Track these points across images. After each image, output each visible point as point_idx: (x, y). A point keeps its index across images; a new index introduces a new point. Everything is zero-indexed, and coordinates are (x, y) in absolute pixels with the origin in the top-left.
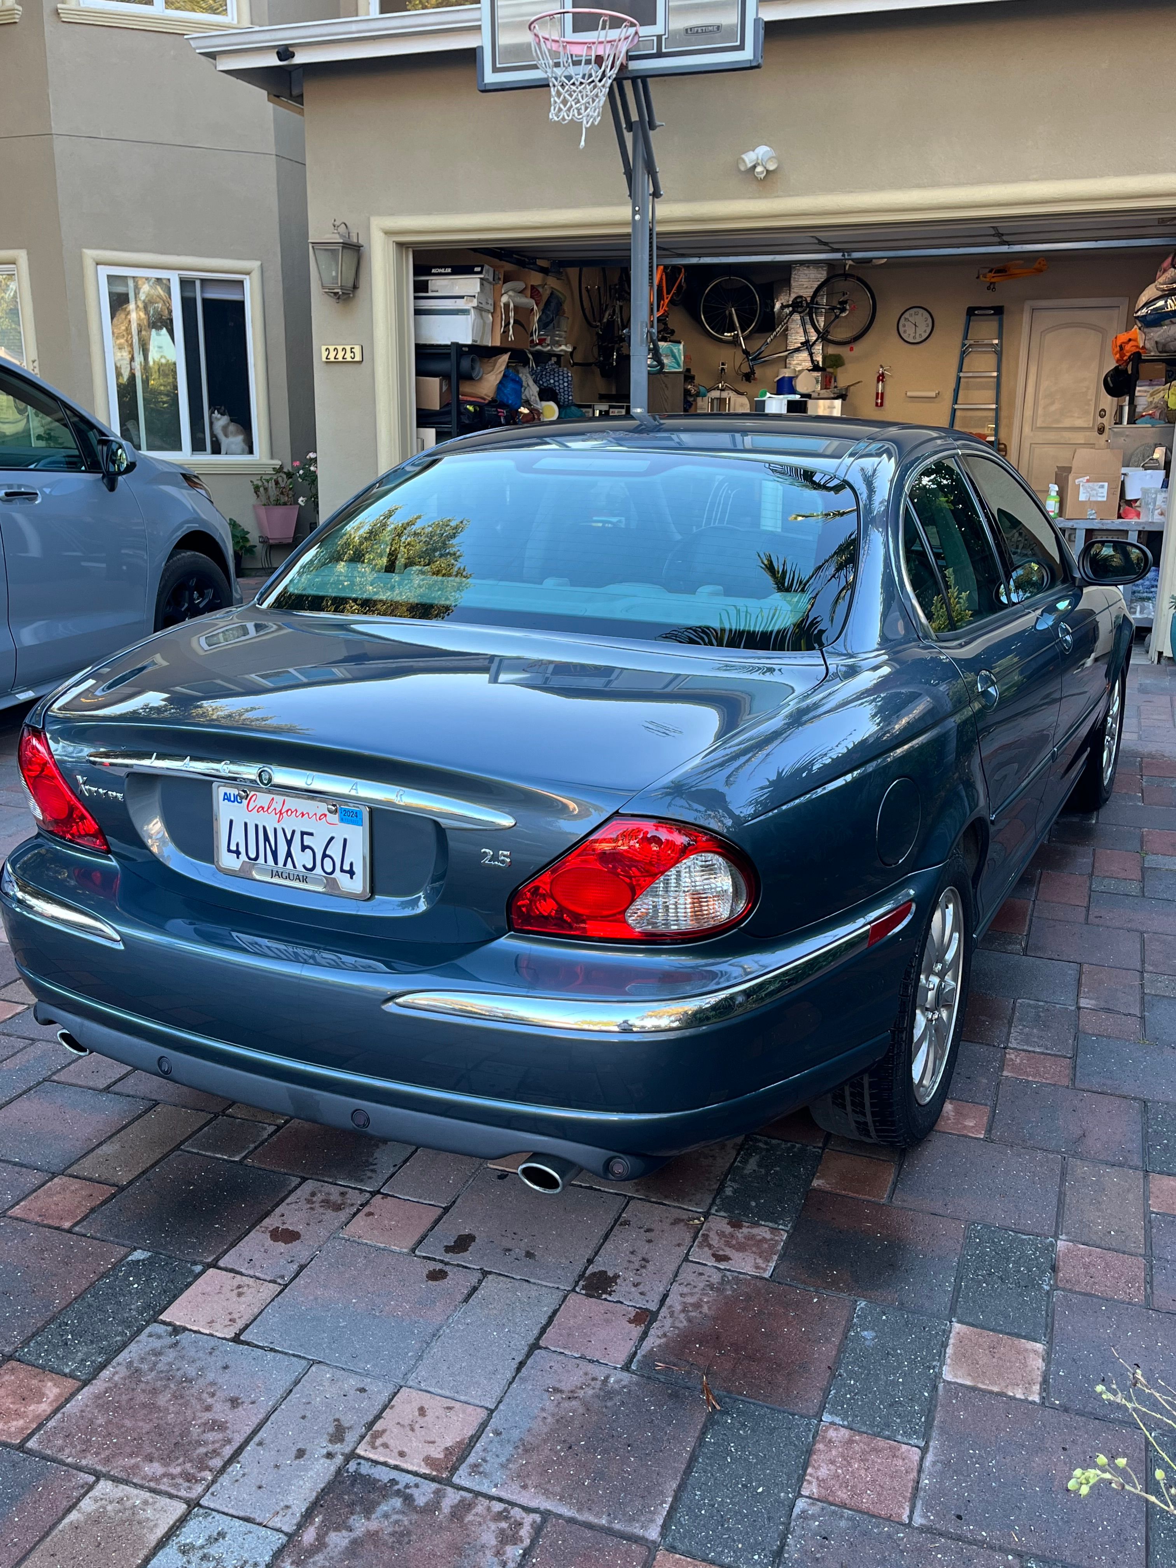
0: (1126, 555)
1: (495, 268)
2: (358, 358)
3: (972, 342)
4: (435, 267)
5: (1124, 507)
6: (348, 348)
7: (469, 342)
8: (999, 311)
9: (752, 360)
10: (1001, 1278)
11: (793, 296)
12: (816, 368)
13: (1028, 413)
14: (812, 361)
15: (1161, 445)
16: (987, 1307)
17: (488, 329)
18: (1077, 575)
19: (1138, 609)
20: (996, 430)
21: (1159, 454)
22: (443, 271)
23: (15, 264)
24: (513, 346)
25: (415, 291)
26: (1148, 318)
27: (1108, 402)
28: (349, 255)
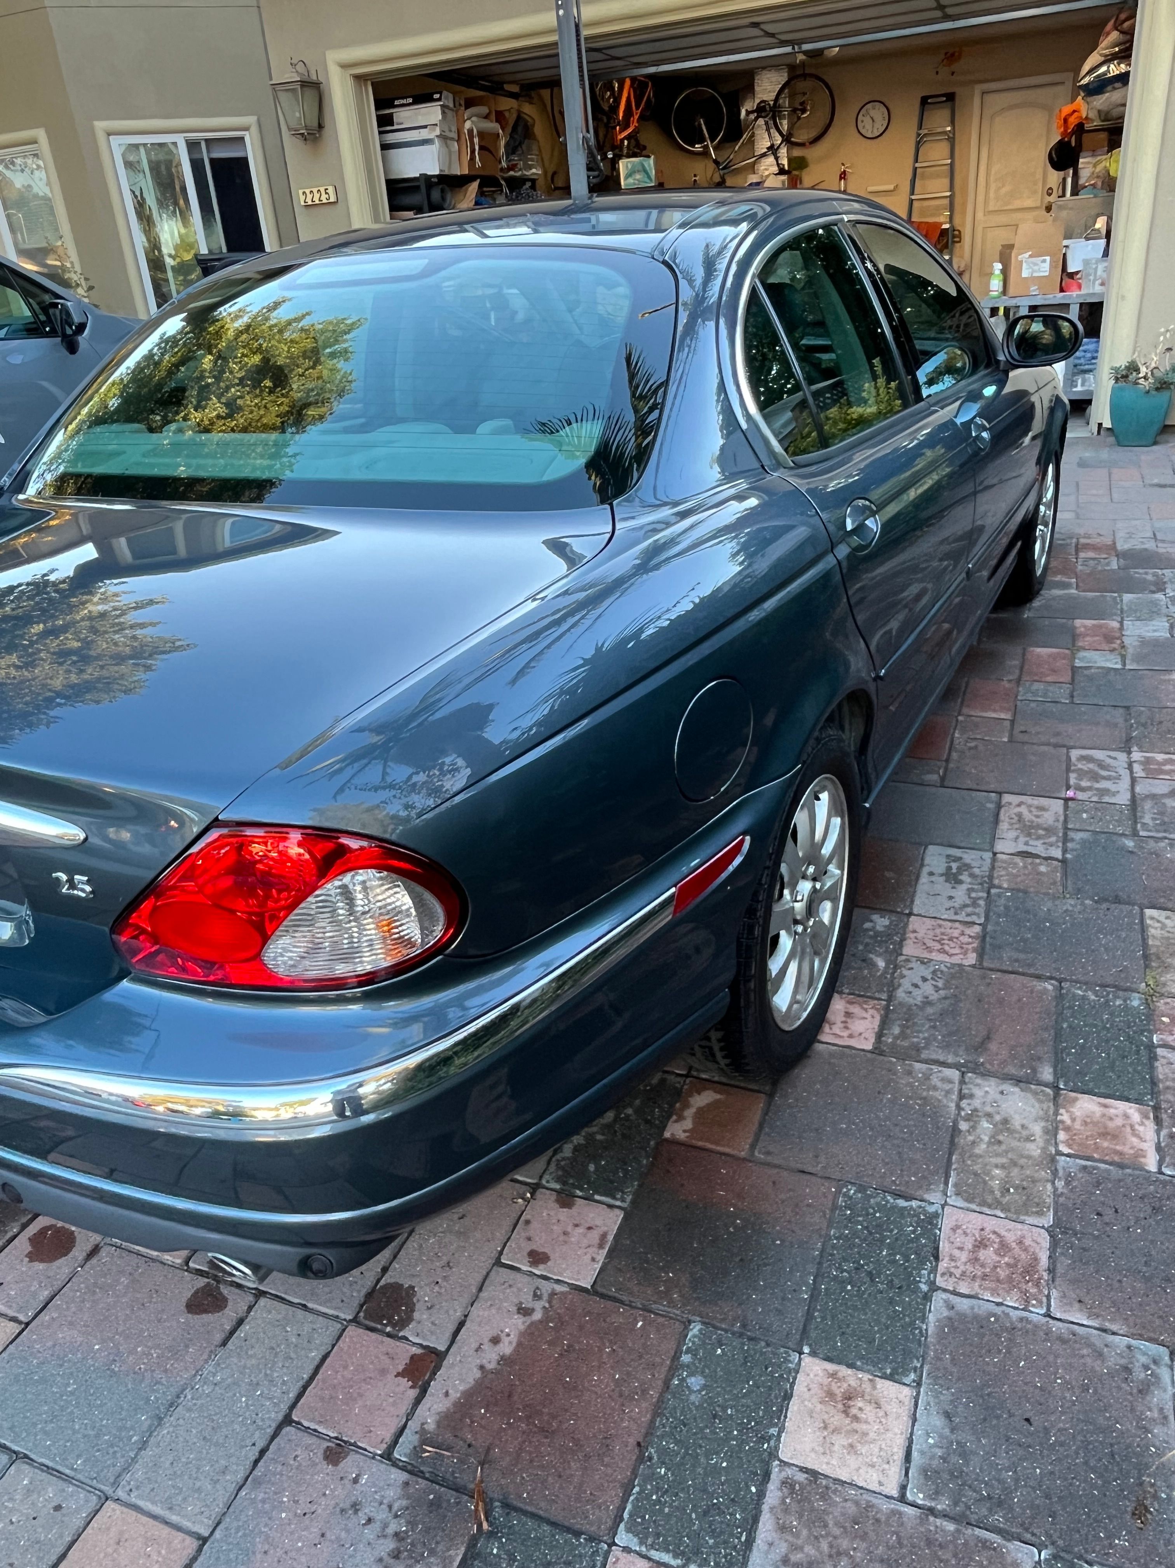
0: (1057, 330)
1: (454, 94)
2: (332, 200)
3: (926, 131)
4: (398, 99)
5: (1066, 280)
6: (322, 189)
7: (437, 172)
8: (950, 97)
9: (724, 168)
10: (870, 1274)
11: (757, 101)
12: (782, 171)
13: (981, 198)
14: (778, 164)
15: (1102, 214)
16: (848, 1326)
17: (455, 157)
18: (1001, 358)
19: (1080, 382)
20: (951, 217)
21: (1100, 223)
22: (404, 101)
23: (36, 142)
24: (482, 173)
25: (379, 126)
26: (1091, 87)
27: (1054, 177)
28: (310, 93)
